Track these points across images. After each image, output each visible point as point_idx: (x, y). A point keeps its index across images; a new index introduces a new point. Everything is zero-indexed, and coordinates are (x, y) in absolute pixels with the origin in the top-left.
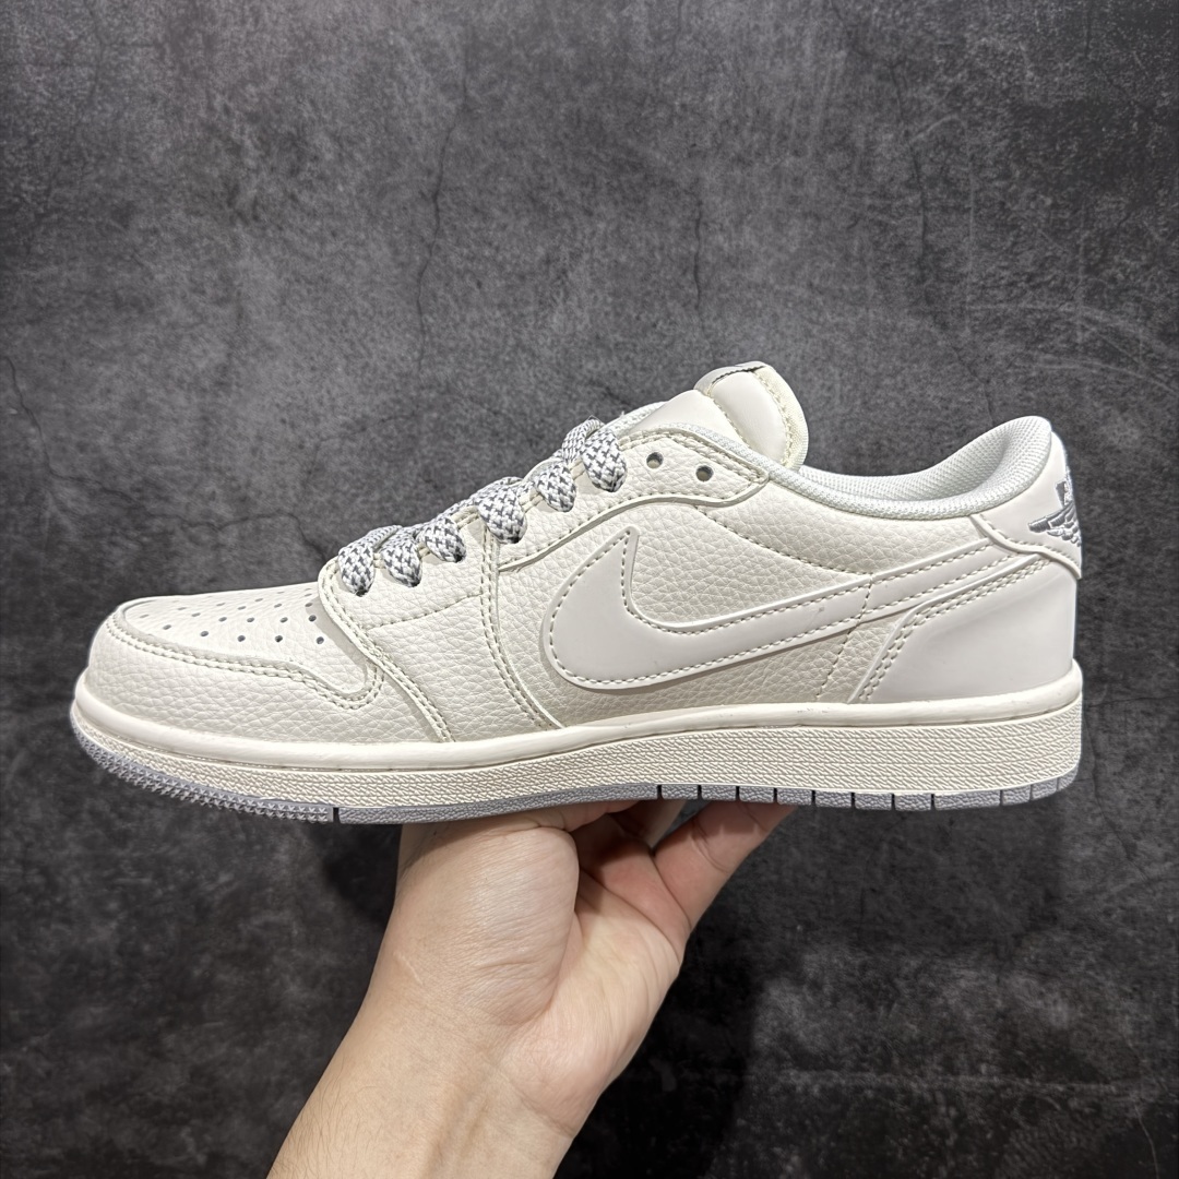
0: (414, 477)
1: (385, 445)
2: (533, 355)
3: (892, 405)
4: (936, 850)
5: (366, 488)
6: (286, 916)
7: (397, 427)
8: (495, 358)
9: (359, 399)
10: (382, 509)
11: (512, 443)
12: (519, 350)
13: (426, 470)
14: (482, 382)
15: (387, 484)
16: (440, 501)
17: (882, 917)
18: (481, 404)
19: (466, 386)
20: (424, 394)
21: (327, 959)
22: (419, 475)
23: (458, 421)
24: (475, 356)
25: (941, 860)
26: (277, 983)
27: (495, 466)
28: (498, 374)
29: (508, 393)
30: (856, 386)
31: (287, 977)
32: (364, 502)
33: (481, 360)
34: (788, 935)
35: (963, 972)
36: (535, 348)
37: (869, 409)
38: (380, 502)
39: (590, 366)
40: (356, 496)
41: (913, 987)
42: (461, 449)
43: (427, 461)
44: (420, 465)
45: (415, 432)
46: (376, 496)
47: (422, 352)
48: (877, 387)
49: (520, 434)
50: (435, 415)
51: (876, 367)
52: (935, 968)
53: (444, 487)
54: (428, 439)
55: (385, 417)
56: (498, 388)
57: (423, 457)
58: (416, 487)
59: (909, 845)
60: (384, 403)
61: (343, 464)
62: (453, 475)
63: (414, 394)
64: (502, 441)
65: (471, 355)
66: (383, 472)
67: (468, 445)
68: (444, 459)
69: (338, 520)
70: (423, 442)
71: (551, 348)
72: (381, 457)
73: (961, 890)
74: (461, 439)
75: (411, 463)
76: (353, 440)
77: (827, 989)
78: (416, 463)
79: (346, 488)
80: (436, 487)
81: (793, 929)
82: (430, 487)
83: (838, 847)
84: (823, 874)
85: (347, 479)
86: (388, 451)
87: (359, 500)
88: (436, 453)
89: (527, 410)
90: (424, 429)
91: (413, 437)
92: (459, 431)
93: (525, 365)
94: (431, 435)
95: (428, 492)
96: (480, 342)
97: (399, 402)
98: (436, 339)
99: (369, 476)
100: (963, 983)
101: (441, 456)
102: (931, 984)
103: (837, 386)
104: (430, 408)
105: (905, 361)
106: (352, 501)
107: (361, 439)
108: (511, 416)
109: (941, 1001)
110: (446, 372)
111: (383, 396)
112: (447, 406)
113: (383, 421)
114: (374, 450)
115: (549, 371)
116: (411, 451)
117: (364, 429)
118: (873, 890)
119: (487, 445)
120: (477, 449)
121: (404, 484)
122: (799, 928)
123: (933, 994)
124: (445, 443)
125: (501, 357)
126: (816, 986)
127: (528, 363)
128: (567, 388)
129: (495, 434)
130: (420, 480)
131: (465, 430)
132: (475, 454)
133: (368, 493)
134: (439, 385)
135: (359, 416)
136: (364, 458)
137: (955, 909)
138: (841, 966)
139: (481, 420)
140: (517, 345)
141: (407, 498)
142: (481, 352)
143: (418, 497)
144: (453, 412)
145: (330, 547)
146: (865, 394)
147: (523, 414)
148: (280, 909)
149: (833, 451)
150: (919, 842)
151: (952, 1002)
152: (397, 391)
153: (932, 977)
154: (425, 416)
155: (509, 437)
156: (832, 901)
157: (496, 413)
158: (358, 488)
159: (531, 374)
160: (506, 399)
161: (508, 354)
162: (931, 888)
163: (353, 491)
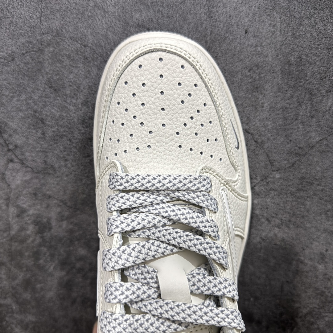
0: (43, 85)
1: (26, 68)
2: (104, 11)
3: (309, 35)
4: (318, 263)
5: (18, 93)
6: (9, 301)
7: (31, 57)
8: (83, 14)
9: (9, 42)
10: (28, 104)
11: (96, 63)
12: (96, 9)
13: (49, 81)
14: (77, 29)
15: (29, 89)
16: (58, 98)
17: (291, 293)
18: (77, 41)
19: (67, 32)
20: (45, 37)
21: (30, 318)
22: (45, 84)
23: (65, 52)
24: (72, 13)
25: (321, 267)
26: (9, 328)
27: (87, 77)
28: (85, 23)
29: (92, 34)
30: (289, 24)
31: (14, 326)
32: (18, 100)
33: (75, 16)
34: (247, 303)
35: (327, 314)
36: (105, 7)
37: (296, 38)
38: (26, 100)
39: (137, 16)
40: (12, 97)
41: (304, 321)
42: (67, 68)
43: (49, 76)
44: (45, 78)
45: (41, 60)
46: (24, 97)
47: (41, 13)
48: (300, 25)
49: (100, 58)
50: (51, 49)
51: (300, 13)
52: (315, 313)
53: (60, 90)
54: (49, 63)
55: (24, 52)
56: (85, 31)
57: (47, 73)
58: (44, 91)
59: (306, 261)
60: (23, 44)
61: (5, 80)
62: (64, 83)
63: (39, 38)
64: (89, 62)
65: (69, 13)
66: (26, 83)
67: (71, 65)
68: (59, 74)
69: (5, 111)
70: (46, 65)
71: (114, 6)
72: (24, 75)
73: (329, 279)
74: (67, 62)
75: (41, 77)
76: (8, 66)
77: (264, 324)
78: (43, 77)
79: (7, 93)
80: (55, 90)
81: (249, 300)
82: (52, 91)
83: (272, 264)
84: (264, 276)
85: (7, 88)
86: (27, 71)
87: (15, 99)
88: (54, 71)
89: (103, 44)
90: (46, 57)
91: (40, 62)
92: (65, 58)
93: (100, 17)
94: (50, 61)
95: (52, 93)
96: (74, 5)
97: (31, 42)
98: (48, 5)
99: (19, 86)
100: (327, 319)
101: (56, 73)
102: (312, 320)
103: (278, 25)
104: (49, 45)
105: (316, 9)
106: (11, 100)
107: (12, 64)
108: (94, 48)
109: (316, 326)
110: (56, 24)
111: (22, 40)
112: (58, 44)
113: (23, 54)
114: (20, 71)
115: (114, 20)
116: (40, 70)
117: (13, 60)
118: (287, 282)
119: (82, 65)
120: (76, 67)
121: (38, 89)
122: (252, 299)
123: (312, 324)
124: (58, 65)
125: (86, 13)
126: (259, 323)
127: (102, 16)
128: (125, 29)
129: (86, 58)
130: (46, 86)
131: (69, 57)
132: (75, 71)
133: (19, 95)
134: (52, 32)
135: (10, 52)
136: (15, 76)
137: (325, 288)
138: (271, 314)
139: (77, 51)
140: (95, 6)
141: (40, 97)
142: (75, 11)
143: (46, 96)
144: (61, 47)
145: (3, 126)
146: (294, 29)
147: (101, 46)
148: (5, 298)
149: (276, 62)
150: (311, 259)
151: (321, 326)
152: (29, 36)
153: (313, 317)
154: (46, 50)
155: (93, 60)
156: (268, 287)
157: (85, 46)
158: (13, 93)
159: (104, 23)
160: (90, 37)
161: (90, 12)
162: (315, 279)
163: (11, 95)
